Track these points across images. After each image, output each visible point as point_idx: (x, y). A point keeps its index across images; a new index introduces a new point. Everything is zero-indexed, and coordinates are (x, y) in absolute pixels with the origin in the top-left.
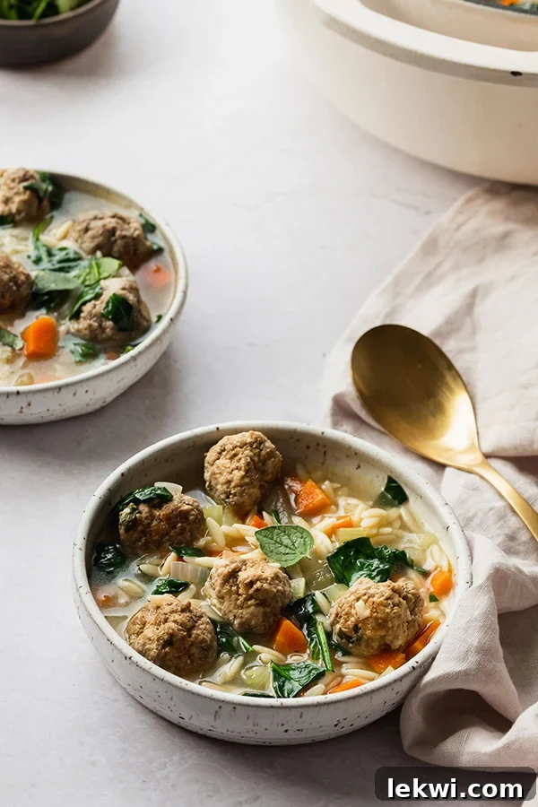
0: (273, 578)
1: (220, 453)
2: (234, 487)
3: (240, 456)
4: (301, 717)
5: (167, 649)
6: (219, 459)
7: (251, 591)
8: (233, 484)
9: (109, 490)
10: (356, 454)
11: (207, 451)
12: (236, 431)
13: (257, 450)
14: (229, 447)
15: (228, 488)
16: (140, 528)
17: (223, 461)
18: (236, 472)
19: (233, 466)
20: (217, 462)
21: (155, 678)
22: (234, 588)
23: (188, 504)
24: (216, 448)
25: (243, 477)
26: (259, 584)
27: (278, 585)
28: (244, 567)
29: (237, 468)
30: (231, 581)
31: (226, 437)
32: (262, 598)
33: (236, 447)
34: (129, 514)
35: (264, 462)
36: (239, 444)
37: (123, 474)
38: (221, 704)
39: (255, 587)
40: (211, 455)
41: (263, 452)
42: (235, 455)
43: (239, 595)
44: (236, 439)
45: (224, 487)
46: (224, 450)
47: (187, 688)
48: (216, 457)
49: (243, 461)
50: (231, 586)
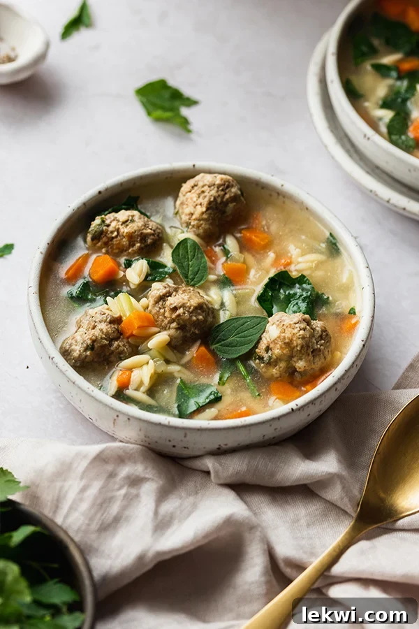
0: (196, 308)
1: (193, 187)
2: (194, 220)
3: (206, 194)
4: (185, 436)
5: (88, 353)
6: (190, 192)
7: (174, 316)
8: (194, 217)
9: (84, 204)
10: (307, 209)
11: (185, 182)
12: (210, 172)
13: (223, 193)
14: (201, 184)
15: (189, 219)
16: (104, 239)
17: (193, 195)
18: (199, 207)
19: (199, 202)
20: (189, 194)
21: (69, 380)
22: (162, 311)
23: (151, 229)
24: (191, 182)
25: (203, 213)
26: (181, 311)
27: (199, 314)
28: (174, 294)
29: (201, 204)
30: (161, 303)
31: (202, 175)
32: (183, 324)
33: (205, 185)
34: (99, 225)
35: (226, 204)
36: (208, 184)
37: (100, 192)
38: (118, 414)
39: (178, 312)
40: (186, 187)
41: (227, 196)
42: (203, 192)
43: (165, 317)
44: (208, 178)
45: (188, 217)
46: (196, 186)
47: (93, 394)
48: (188, 190)
49: (207, 199)
50: (160, 308)
